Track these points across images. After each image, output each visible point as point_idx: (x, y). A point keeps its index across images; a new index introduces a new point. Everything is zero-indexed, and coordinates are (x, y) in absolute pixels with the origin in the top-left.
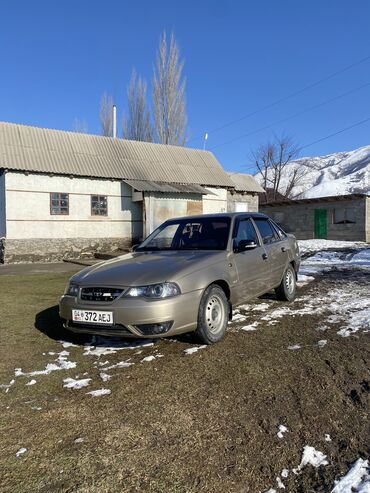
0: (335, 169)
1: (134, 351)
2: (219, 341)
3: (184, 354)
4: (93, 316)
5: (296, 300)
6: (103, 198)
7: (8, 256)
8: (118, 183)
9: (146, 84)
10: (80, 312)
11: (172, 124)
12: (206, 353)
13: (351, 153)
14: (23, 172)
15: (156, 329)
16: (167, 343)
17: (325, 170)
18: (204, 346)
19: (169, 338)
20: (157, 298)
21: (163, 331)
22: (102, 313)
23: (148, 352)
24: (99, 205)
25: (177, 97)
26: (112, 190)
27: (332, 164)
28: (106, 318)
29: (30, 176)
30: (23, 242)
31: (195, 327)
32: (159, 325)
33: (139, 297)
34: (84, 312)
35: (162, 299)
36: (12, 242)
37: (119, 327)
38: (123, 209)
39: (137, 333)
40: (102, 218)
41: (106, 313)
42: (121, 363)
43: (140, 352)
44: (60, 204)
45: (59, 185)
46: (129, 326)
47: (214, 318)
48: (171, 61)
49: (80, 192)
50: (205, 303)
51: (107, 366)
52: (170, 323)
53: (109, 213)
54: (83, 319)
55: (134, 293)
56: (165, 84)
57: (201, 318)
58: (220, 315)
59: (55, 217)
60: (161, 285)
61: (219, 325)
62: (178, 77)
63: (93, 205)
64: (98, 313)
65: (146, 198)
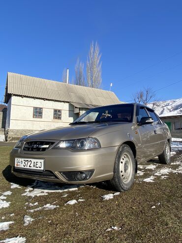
0: (169, 107)
1: (61, 194)
2: (129, 189)
3: (102, 200)
4: (29, 163)
5: (172, 164)
6: (59, 111)
7: (10, 138)
8: (68, 104)
9: (83, 65)
10: (20, 160)
11: (95, 82)
12: (120, 200)
13: (177, 100)
14: (21, 96)
15: (79, 176)
16: (88, 189)
17: (165, 108)
18: (118, 193)
19: (90, 184)
20: (82, 149)
21: (85, 179)
22: (35, 161)
23: (72, 196)
24: (57, 114)
25: (97, 70)
26: (65, 107)
27: (168, 105)
28: (39, 165)
29: (24, 98)
30: (18, 131)
31: (112, 176)
32: (82, 172)
33: (67, 148)
34: (23, 159)
35: (85, 150)
36: (12, 131)
37: (48, 173)
38: (69, 117)
39: (63, 179)
40: (59, 121)
41: (39, 161)
42: (48, 205)
43: (66, 196)
44: (38, 113)
45: (38, 103)
46: (56, 173)
47: (125, 170)
48: (95, 54)
49: (49, 108)
50: (119, 158)
51: (37, 207)
52: (91, 171)
53: (62, 118)
54: (21, 166)
55: (63, 145)
56: (92, 64)
57: (116, 170)
58: (129, 169)
59: (35, 119)
60: (85, 139)
61: (129, 177)
62: (98, 61)
63: (55, 114)
64: (33, 160)
65: (81, 111)
